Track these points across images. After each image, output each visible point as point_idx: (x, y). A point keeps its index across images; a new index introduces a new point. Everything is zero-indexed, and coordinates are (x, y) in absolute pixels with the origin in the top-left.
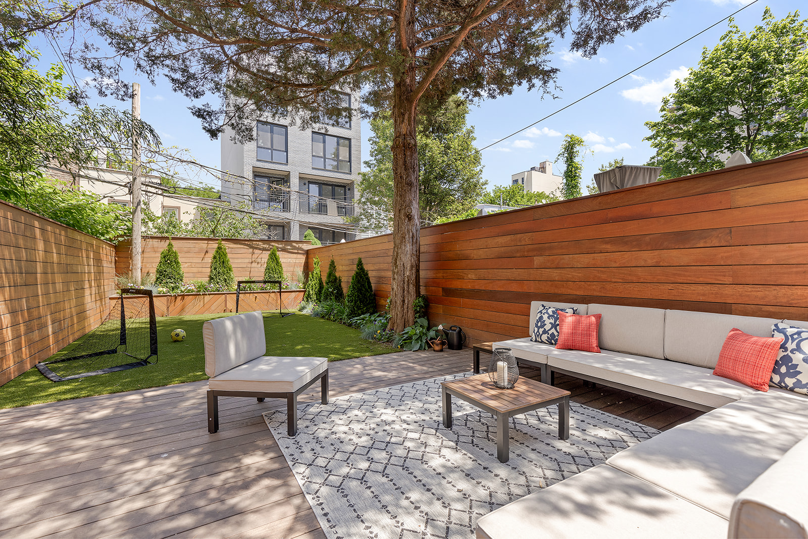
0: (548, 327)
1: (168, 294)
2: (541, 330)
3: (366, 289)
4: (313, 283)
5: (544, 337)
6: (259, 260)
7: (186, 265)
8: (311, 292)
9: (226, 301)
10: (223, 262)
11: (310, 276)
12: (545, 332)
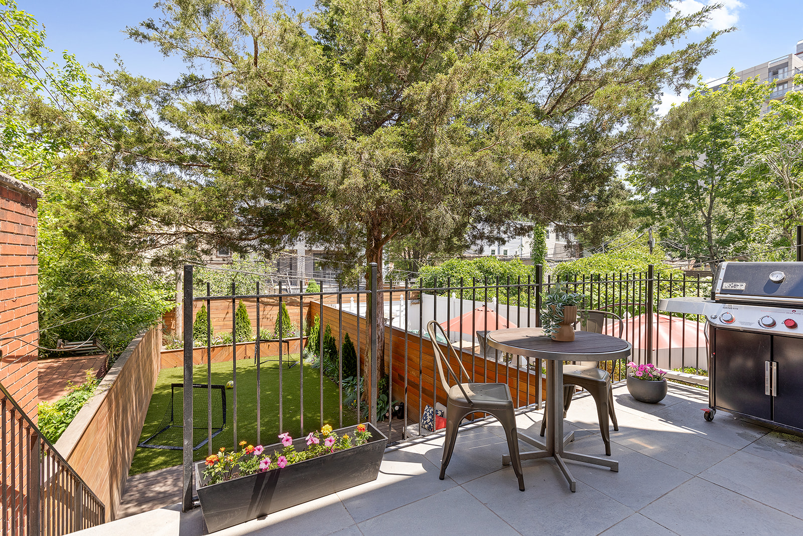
0: (428, 421)
1: (203, 347)
2: (425, 422)
3: (351, 357)
4: (314, 336)
5: (426, 426)
6: (268, 316)
7: (215, 320)
8: (312, 344)
9: (246, 350)
10: (244, 318)
11: (312, 330)
12: (427, 423)
